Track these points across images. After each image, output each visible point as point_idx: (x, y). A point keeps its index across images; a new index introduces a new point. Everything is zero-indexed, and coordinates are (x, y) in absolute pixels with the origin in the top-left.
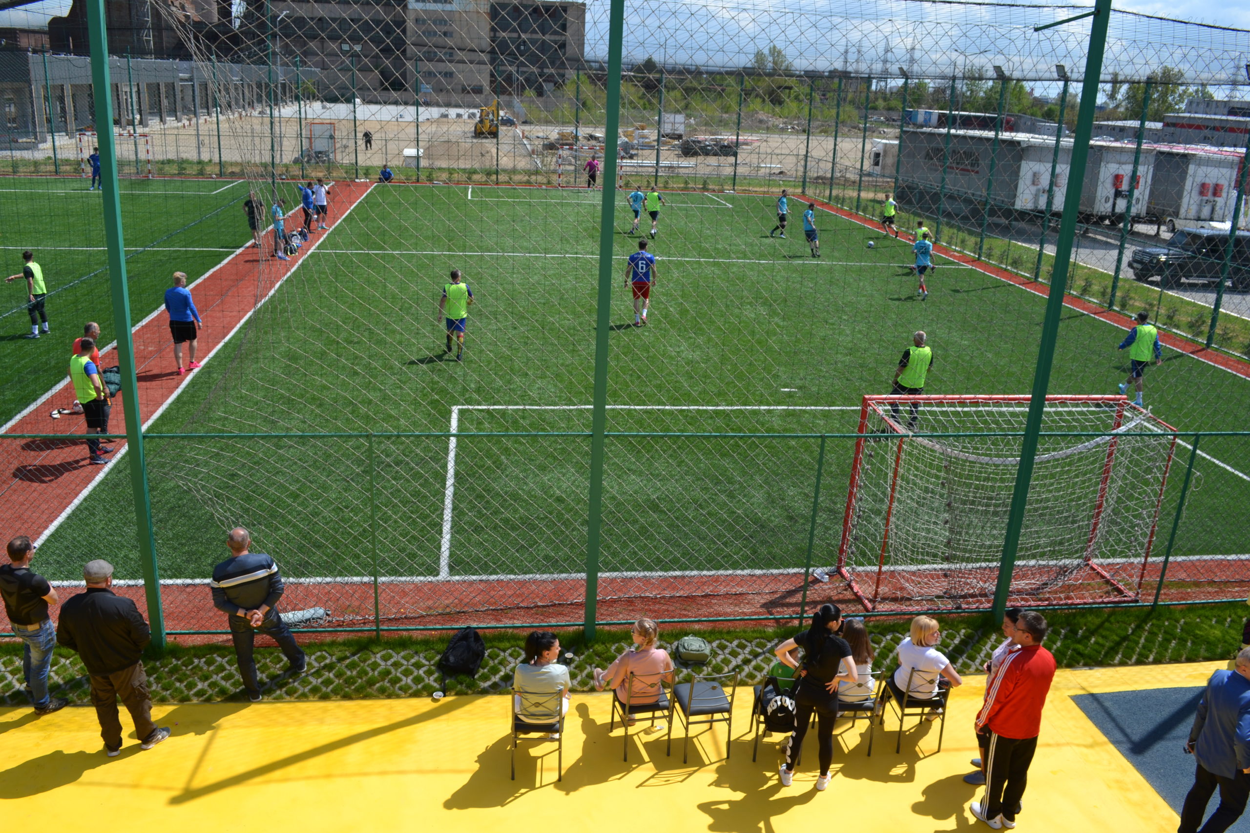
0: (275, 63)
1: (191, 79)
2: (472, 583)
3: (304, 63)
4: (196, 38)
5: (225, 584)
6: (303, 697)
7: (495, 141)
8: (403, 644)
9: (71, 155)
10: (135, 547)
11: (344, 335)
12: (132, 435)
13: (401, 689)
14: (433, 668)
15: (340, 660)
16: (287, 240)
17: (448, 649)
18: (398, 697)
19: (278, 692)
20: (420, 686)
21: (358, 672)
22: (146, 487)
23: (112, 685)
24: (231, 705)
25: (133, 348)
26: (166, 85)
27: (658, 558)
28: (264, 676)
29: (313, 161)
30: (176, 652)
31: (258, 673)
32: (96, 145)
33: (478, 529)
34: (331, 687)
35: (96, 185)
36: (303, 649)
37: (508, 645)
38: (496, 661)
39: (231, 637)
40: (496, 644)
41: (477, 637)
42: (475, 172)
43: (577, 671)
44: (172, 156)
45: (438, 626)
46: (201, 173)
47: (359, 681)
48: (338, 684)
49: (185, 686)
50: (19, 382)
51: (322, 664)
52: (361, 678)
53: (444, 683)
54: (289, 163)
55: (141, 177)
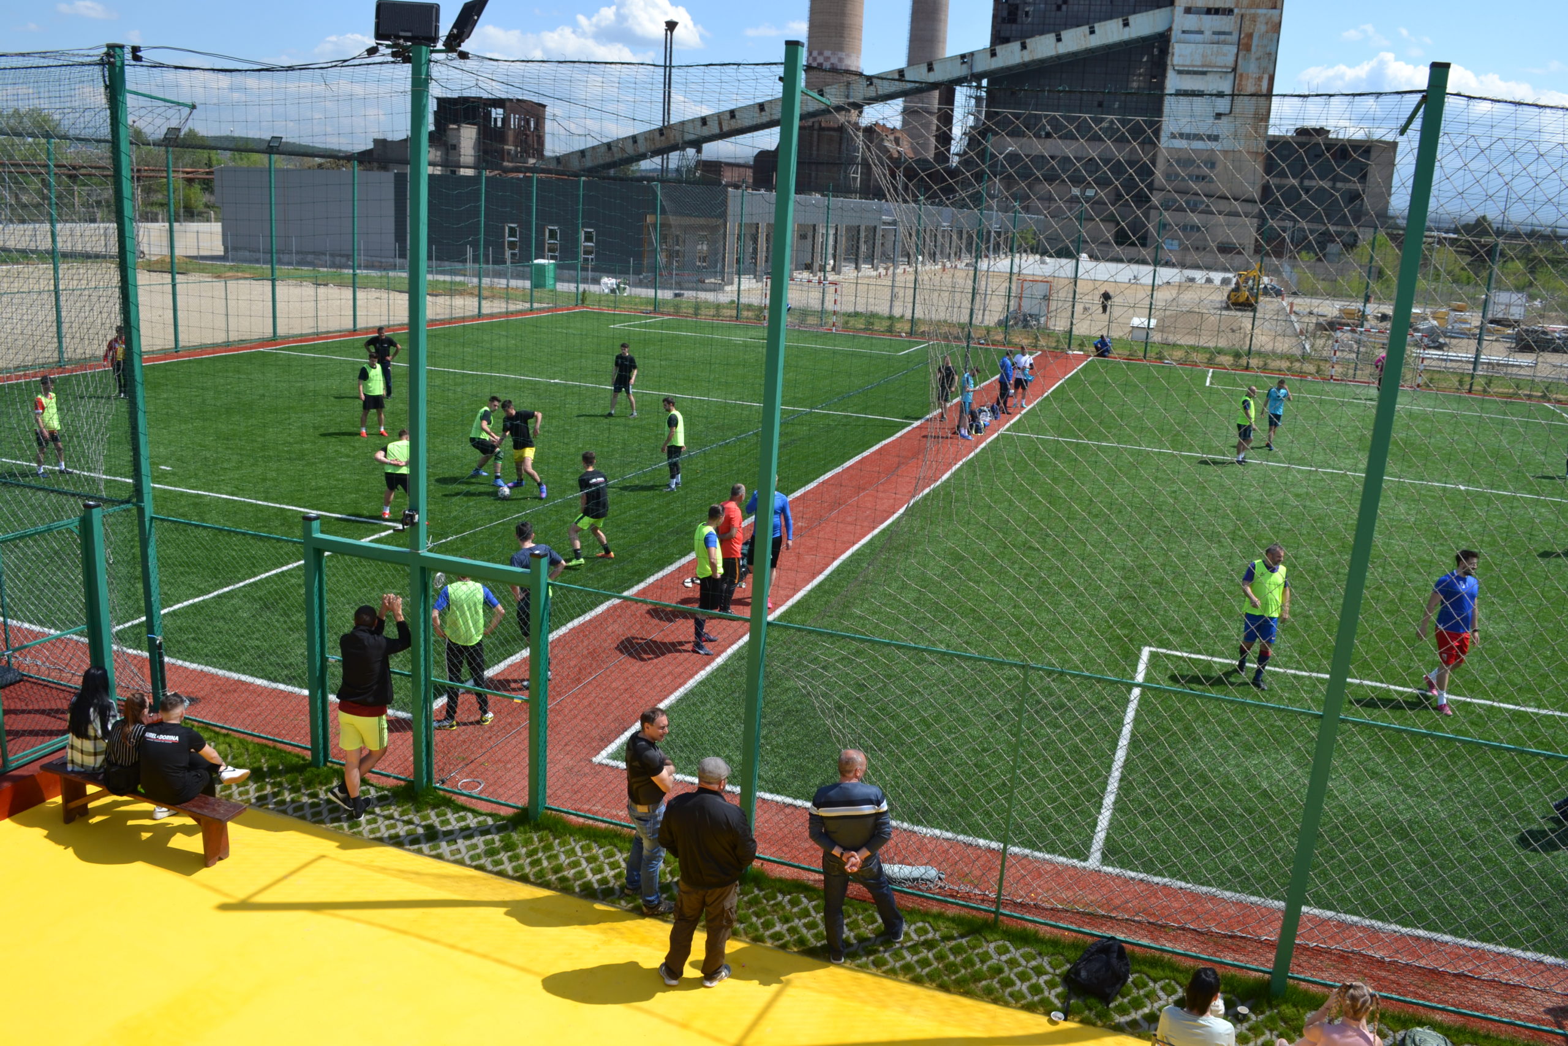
1: (894, 223)
2: (1127, 881)
5: (824, 812)
6: (891, 973)
7: (1252, 314)
8: (1023, 938)
9: (752, 300)
12: (756, 621)
13: (1011, 995)
14: (1058, 979)
15: (946, 938)
16: (974, 417)
17: (1082, 959)
18: (1007, 1004)
19: (864, 959)
20: (1036, 998)
21: (963, 960)
22: (761, 682)
23: (703, 903)
24: (808, 960)
26: (867, 229)
27: (1396, 905)
29: (1020, 325)
30: (760, 881)
31: (845, 929)
33: (1147, 813)
34: (927, 970)
36: (903, 914)
37: (1161, 974)
38: (1142, 992)
39: (822, 878)
40: (1145, 969)
41: (1121, 952)
42: (1220, 352)
43: (1250, 1035)
44: (861, 308)
45: (1074, 927)
46: (890, 330)
47: (963, 971)
48: (937, 969)
49: (762, 924)
50: (659, 541)
51: (922, 938)
52: (965, 968)
53: (1068, 1003)
54: (992, 324)
55: (822, 330)
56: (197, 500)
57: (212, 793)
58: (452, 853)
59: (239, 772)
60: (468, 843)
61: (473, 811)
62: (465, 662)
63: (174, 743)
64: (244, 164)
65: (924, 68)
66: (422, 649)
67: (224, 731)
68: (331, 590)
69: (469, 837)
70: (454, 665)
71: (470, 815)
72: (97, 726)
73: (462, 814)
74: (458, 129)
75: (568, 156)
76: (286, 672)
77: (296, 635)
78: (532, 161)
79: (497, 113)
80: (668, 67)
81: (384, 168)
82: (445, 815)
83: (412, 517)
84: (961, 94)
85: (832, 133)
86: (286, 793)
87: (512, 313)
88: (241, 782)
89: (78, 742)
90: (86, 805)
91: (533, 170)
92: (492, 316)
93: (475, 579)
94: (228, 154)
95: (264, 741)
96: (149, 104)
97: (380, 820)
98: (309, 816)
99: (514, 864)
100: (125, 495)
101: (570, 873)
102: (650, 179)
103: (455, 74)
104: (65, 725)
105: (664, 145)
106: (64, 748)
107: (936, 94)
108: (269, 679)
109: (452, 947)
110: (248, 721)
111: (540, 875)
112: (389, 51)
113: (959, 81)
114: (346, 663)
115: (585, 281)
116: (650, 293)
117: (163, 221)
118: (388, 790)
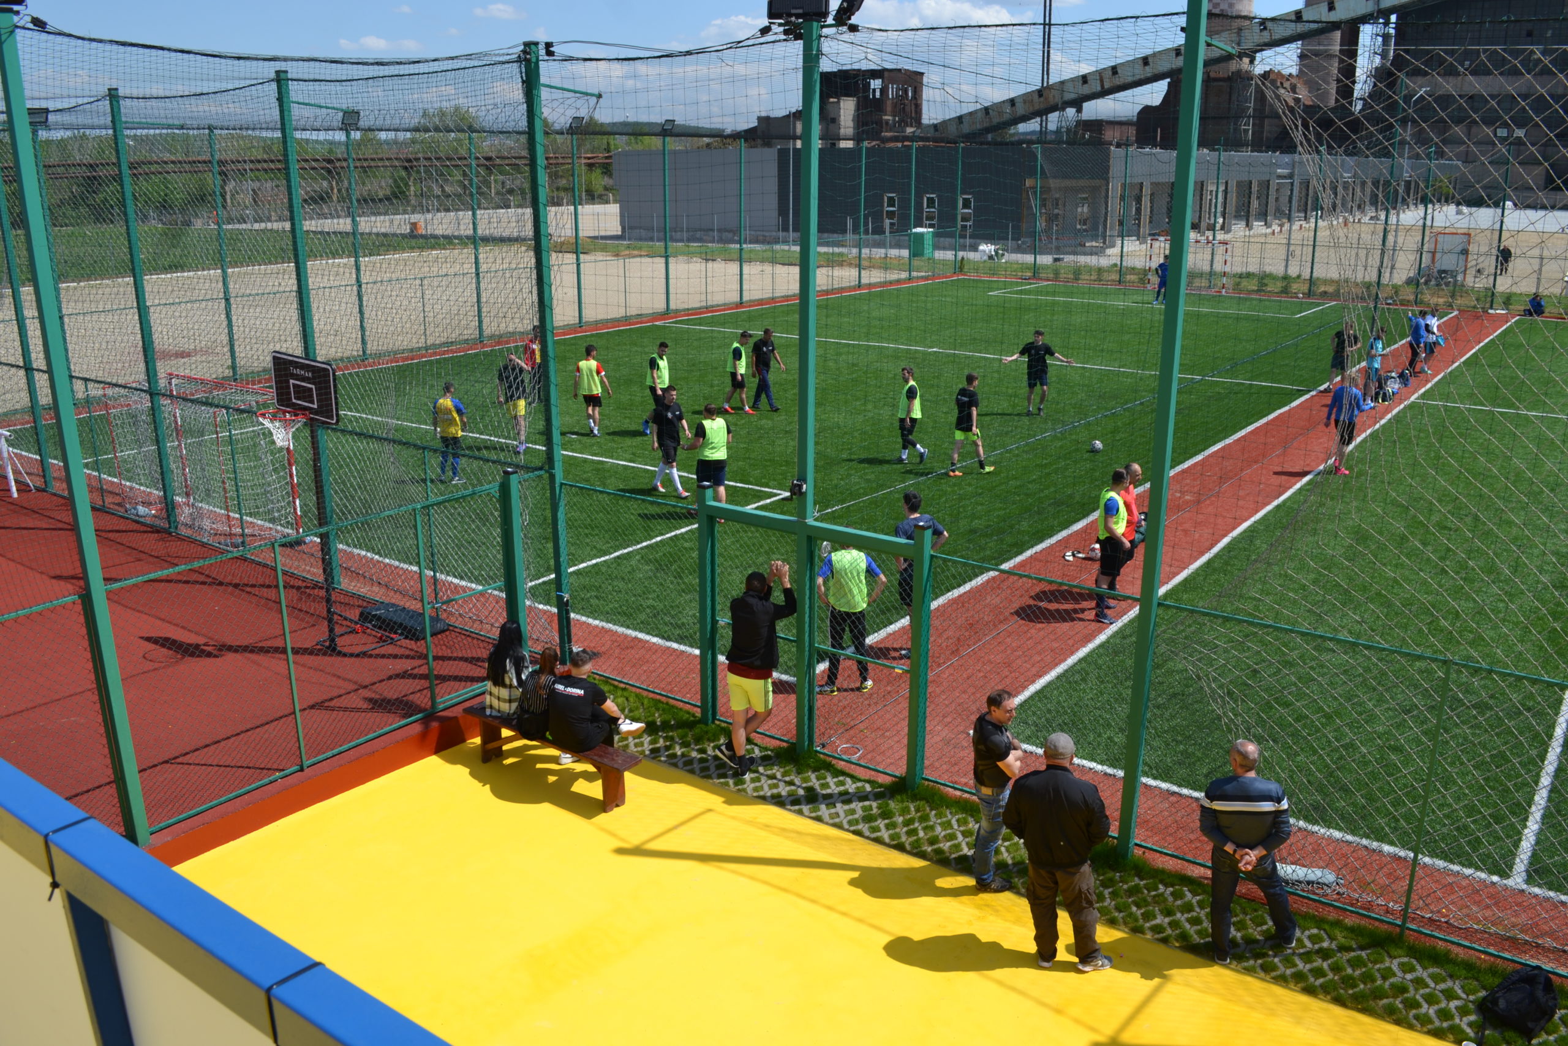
0: (1401, 155)
1: (1291, 176)
3: (1441, 154)
4: (1305, 125)
5: (1218, 806)
6: (1281, 980)
8: (1431, 957)
9: (1139, 263)
10: (1121, 730)
11: (1435, 518)
12: (1146, 598)
13: (1417, 1017)
14: (1471, 1006)
15: (1342, 948)
16: (1381, 383)
17: (1501, 987)
18: (1411, 1027)
19: (1252, 962)
20: (1445, 1025)
21: (1363, 975)
22: (1149, 663)
23: (1056, 883)
24: (1190, 957)
25: (1166, 495)
26: (1260, 184)
28: (1239, 935)
29: (1433, 282)
30: (1141, 870)
31: (1232, 929)
32: (1167, 252)
34: (1321, 980)
35: (1161, 298)
36: (1297, 918)
39: (1209, 873)
41: (1548, 985)
44: (1253, 268)
45: (1492, 950)
46: (1285, 291)
47: (1362, 986)
48: (1332, 980)
49: (1142, 914)
50: (1039, 513)
51: (1317, 947)
52: (1365, 983)
53: (1483, 1034)
54: (1400, 283)
55: (1212, 292)
56: (600, 466)
57: (609, 742)
58: (831, 816)
59: (636, 726)
60: (846, 807)
61: (852, 777)
62: (847, 629)
63: (579, 697)
64: (639, 147)
65: (1324, 7)
66: (807, 616)
67: (622, 686)
68: (721, 555)
69: (848, 802)
70: (837, 632)
71: (848, 780)
72: (511, 677)
73: (841, 778)
74: (838, 102)
75: (945, 123)
76: (678, 632)
77: (688, 597)
78: (909, 130)
79: (876, 84)
80: (1047, 25)
81: (767, 144)
82: (825, 778)
83: (800, 487)
84: (1367, 34)
85: (1221, 83)
86: (677, 747)
87: (891, 283)
88: (636, 735)
89: (495, 690)
90: (501, 747)
91: (912, 138)
92: (870, 286)
93: (859, 548)
94: (624, 138)
95: (658, 697)
96: (561, 96)
97: (763, 779)
98: (698, 771)
99: (891, 832)
100: (537, 463)
101: (946, 846)
102: (1030, 142)
103: (844, 47)
104: (483, 673)
105: (1042, 106)
106: (483, 693)
107: (1338, 35)
108: (663, 638)
109: (830, 908)
110: (644, 678)
111: (917, 844)
112: (781, 29)
113: (1365, 19)
114: (736, 626)
115: (963, 248)
116: (1029, 258)
117: (568, 204)
118: (772, 751)
